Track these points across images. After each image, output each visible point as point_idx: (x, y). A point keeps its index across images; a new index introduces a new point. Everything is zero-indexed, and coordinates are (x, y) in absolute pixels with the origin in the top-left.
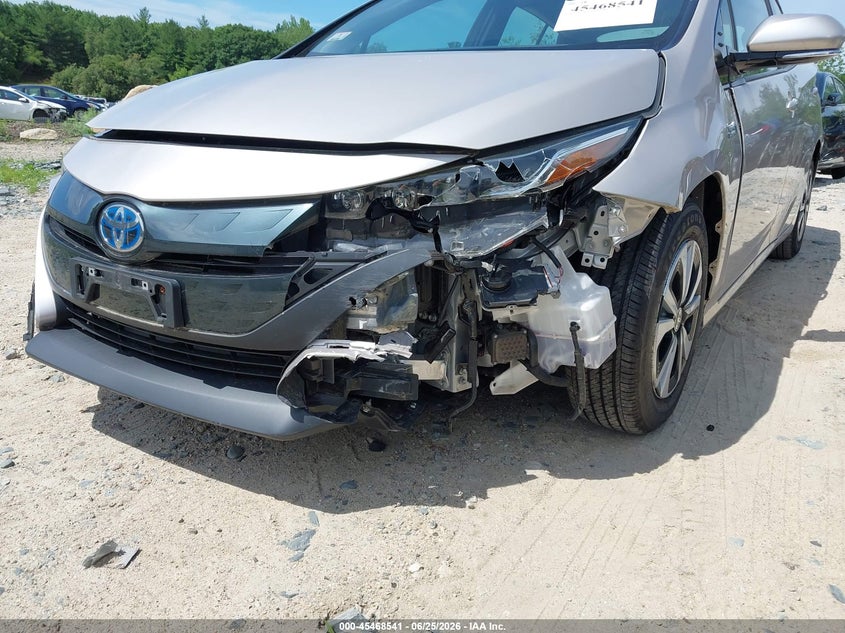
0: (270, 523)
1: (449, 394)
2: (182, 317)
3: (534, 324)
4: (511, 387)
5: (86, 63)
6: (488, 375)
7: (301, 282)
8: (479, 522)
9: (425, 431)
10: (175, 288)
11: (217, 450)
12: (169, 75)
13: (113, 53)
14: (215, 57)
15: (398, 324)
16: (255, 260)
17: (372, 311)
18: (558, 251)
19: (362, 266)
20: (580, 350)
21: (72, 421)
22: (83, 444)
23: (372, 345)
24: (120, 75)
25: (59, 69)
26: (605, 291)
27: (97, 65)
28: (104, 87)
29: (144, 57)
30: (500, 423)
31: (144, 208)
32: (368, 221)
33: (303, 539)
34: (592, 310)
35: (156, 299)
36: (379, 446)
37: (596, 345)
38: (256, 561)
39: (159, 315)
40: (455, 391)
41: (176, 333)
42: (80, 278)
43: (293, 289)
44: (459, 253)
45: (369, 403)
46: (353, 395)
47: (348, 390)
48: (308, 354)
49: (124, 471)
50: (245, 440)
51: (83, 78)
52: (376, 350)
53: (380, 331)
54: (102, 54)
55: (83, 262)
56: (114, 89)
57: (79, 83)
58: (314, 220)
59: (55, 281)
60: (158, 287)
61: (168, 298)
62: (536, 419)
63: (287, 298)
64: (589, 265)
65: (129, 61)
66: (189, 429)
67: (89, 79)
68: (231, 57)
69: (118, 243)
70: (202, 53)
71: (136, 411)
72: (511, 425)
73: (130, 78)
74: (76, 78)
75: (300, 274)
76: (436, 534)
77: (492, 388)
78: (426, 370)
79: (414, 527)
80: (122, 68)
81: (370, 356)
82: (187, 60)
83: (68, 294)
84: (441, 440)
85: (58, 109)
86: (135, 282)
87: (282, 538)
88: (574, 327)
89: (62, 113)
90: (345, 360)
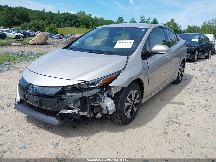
0: (52, 141)
1: (88, 118)
2: (41, 104)
3: (102, 106)
4: (100, 116)
5: (29, 22)
6: (95, 114)
7: (59, 100)
8: (87, 142)
9: (84, 124)
10: (40, 100)
11: (45, 127)
12: (49, 25)
13: (36, 19)
14: (61, 21)
15: (77, 107)
16: (52, 96)
17: (72, 104)
18: (105, 94)
19: (70, 98)
20: (108, 111)
21: (19, 121)
22: (21, 126)
23: (71, 111)
24: (37, 25)
25: (22, 23)
26: (113, 101)
27: (32, 22)
28: (33, 28)
29: (43, 21)
30: (99, 123)
31: (35, 86)
32: (71, 90)
33: (57, 144)
34: (109, 105)
35: (37, 101)
36: (74, 127)
37: (111, 110)
38: (48, 148)
39: (37, 104)
40: (89, 117)
41: (40, 107)
42: (24, 96)
43: (58, 101)
44: (86, 96)
45: (72, 120)
46: (69, 118)
47: (68, 117)
48: (61, 112)
49: (28, 131)
50: (50, 125)
51: (28, 26)
52: (72, 112)
53: (74, 108)
54: (33, 20)
55: (25, 94)
56: (36, 29)
57: (27, 27)
58: (62, 90)
59: (20, 95)
60: (37, 100)
61: (39, 102)
62: (106, 122)
63: (57, 103)
64: (111, 96)
65: (40, 22)
66: (40, 123)
67: (30, 26)
68: (65, 20)
69: (31, 92)
70: (58, 20)
71: (31, 119)
72: (101, 123)
73: (40, 26)
74: (27, 26)
75: (59, 99)
76: (79, 144)
77: (96, 116)
78: (82, 114)
79: (76, 143)
80: (38, 23)
81: (71, 113)
82: (54, 21)
83: (22, 98)
84: (86, 126)
85: (22, 35)
86: (33, 98)
87: (53, 144)
88: (107, 107)
89: (22, 36)
90: (66, 113)
